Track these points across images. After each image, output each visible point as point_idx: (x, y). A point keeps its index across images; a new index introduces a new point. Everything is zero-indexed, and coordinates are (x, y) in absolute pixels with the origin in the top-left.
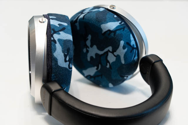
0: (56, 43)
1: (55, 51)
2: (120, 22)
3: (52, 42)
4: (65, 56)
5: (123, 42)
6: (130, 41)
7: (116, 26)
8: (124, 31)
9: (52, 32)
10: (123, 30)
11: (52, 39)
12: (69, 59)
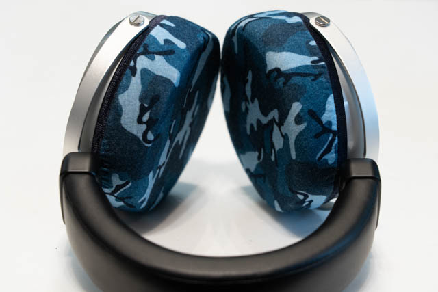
0: (134, 76)
1: (124, 91)
2: (316, 58)
3: (128, 71)
4: (143, 110)
5: (300, 107)
6: (323, 110)
7: (299, 65)
8: (314, 83)
9: (141, 49)
10: (313, 80)
11: (132, 63)
12: (150, 119)
